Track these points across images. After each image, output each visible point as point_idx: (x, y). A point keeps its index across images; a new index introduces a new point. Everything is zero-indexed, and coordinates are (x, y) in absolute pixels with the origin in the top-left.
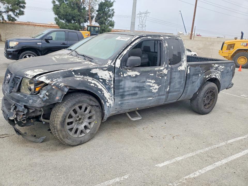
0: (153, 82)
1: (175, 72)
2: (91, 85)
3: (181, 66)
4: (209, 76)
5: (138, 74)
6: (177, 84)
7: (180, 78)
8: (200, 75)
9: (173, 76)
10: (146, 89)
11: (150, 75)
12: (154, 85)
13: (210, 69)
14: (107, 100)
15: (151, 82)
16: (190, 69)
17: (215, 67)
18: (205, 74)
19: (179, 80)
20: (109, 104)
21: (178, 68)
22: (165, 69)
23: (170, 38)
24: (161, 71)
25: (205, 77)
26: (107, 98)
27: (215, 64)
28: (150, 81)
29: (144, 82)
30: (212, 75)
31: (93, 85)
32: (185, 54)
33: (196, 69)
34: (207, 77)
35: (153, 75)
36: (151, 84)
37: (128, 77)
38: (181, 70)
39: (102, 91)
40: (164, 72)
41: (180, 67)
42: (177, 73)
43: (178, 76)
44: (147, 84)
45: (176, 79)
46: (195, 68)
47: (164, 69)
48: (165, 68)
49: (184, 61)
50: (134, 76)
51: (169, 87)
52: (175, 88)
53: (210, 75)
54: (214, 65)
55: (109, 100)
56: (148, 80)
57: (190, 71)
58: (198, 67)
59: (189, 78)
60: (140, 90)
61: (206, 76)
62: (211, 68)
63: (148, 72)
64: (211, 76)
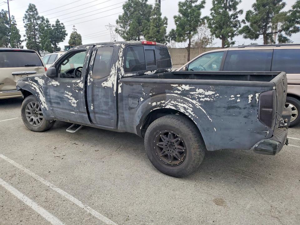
0: (70, 95)
1: (98, 88)
2: (32, 88)
3: (107, 82)
4: (159, 103)
5: (59, 84)
6: (103, 105)
7: (105, 96)
8: (142, 99)
9: (95, 93)
10: (65, 101)
11: (68, 86)
12: (71, 98)
13: (165, 93)
14: (42, 103)
15: (68, 95)
16: (123, 87)
17: (179, 90)
18: (151, 99)
19: (105, 100)
20: (44, 106)
21: (102, 84)
22: (81, 83)
23: (103, 46)
24: (77, 83)
25: (150, 103)
26: (42, 101)
27: (180, 84)
28: (67, 92)
29: (63, 93)
30: (164, 103)
31: (33, 88)
32: (115, 66)
33: (134, 89)
34: (154, 104)
35: (69, 87)
36: (69, 97)
37: (52, 86)
38: (106, 86)
39: (39, 94)
40: (80, 86)
41: (104, 82)
42: (100, 90)
43: (103, 94)
44: (65, 95)
45: (100, 97)
46: (132, 87)
47: (79, 83)
48: (81, 81)
49: (111, 75)
50: (56, 85)
51: (93, 106)
52: (101, 109)
53: (161, 103)
54: (177, 85)
55: (43, 103)
56: (66, 92)
57: (122, 89)
58: (138, 85)
59: (122, 100)
60: (62, 101)
61: (152, 103)
62: (167, 91)
63: (66, 83)
64: (164, 105)
